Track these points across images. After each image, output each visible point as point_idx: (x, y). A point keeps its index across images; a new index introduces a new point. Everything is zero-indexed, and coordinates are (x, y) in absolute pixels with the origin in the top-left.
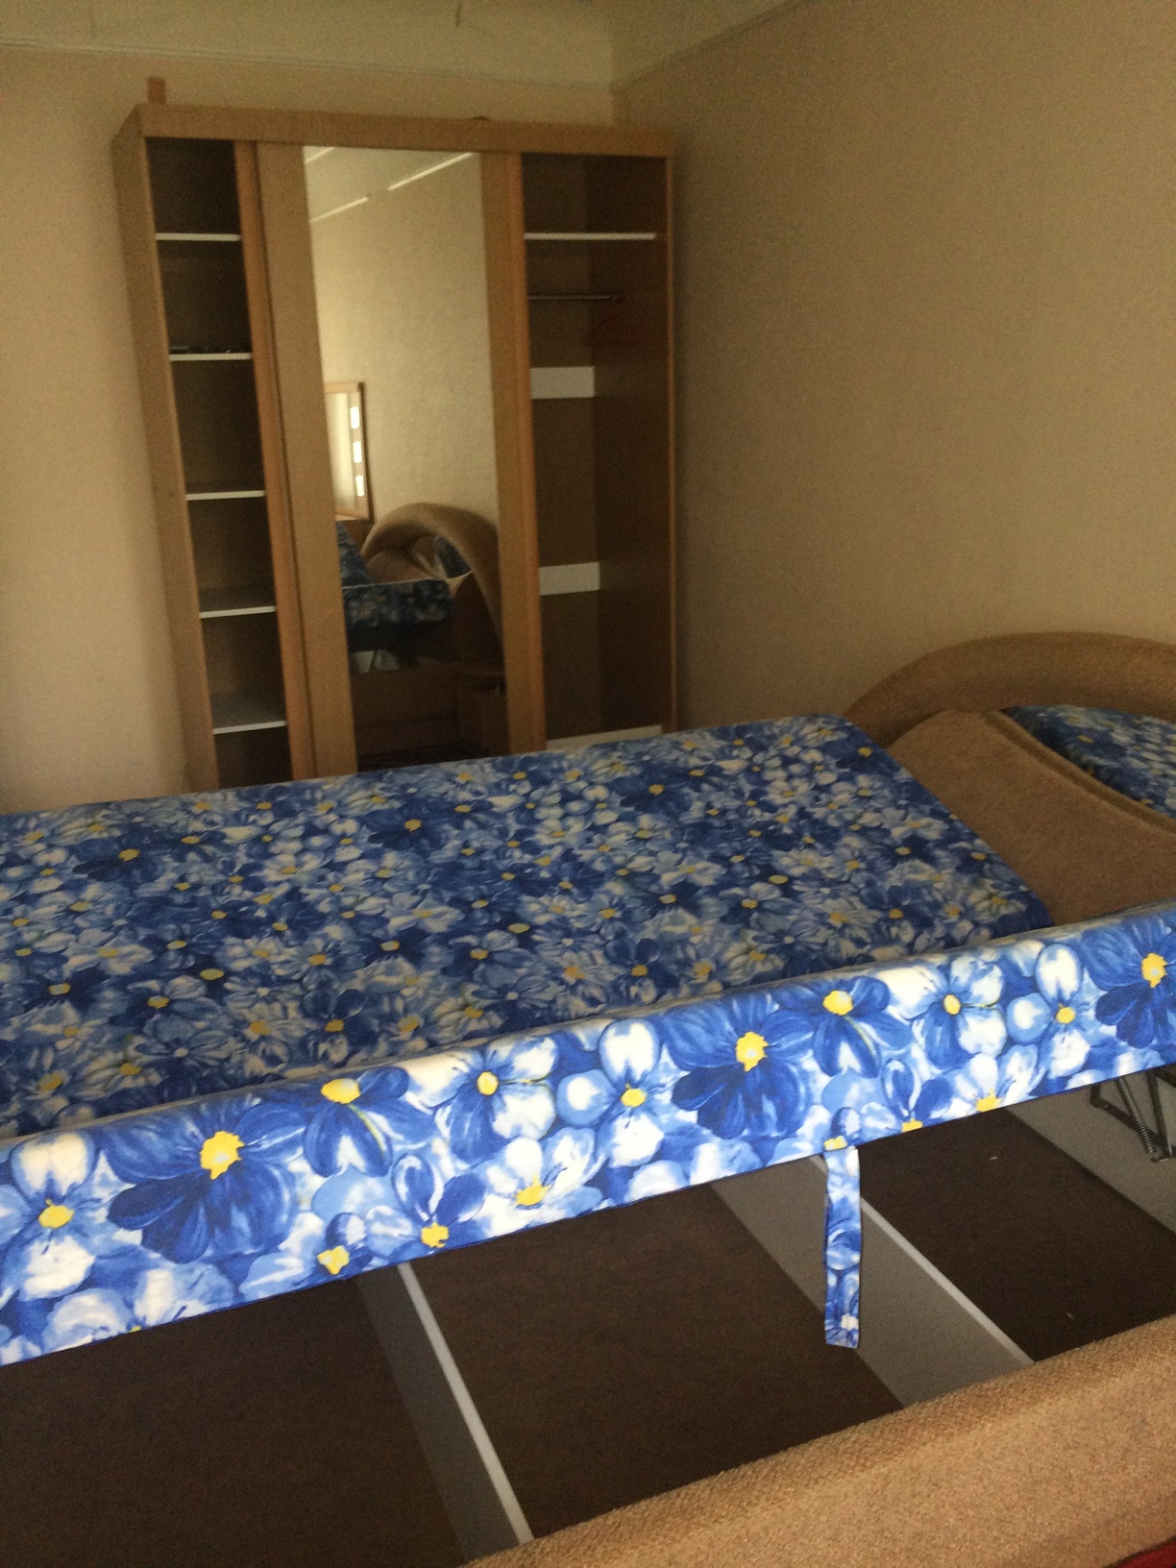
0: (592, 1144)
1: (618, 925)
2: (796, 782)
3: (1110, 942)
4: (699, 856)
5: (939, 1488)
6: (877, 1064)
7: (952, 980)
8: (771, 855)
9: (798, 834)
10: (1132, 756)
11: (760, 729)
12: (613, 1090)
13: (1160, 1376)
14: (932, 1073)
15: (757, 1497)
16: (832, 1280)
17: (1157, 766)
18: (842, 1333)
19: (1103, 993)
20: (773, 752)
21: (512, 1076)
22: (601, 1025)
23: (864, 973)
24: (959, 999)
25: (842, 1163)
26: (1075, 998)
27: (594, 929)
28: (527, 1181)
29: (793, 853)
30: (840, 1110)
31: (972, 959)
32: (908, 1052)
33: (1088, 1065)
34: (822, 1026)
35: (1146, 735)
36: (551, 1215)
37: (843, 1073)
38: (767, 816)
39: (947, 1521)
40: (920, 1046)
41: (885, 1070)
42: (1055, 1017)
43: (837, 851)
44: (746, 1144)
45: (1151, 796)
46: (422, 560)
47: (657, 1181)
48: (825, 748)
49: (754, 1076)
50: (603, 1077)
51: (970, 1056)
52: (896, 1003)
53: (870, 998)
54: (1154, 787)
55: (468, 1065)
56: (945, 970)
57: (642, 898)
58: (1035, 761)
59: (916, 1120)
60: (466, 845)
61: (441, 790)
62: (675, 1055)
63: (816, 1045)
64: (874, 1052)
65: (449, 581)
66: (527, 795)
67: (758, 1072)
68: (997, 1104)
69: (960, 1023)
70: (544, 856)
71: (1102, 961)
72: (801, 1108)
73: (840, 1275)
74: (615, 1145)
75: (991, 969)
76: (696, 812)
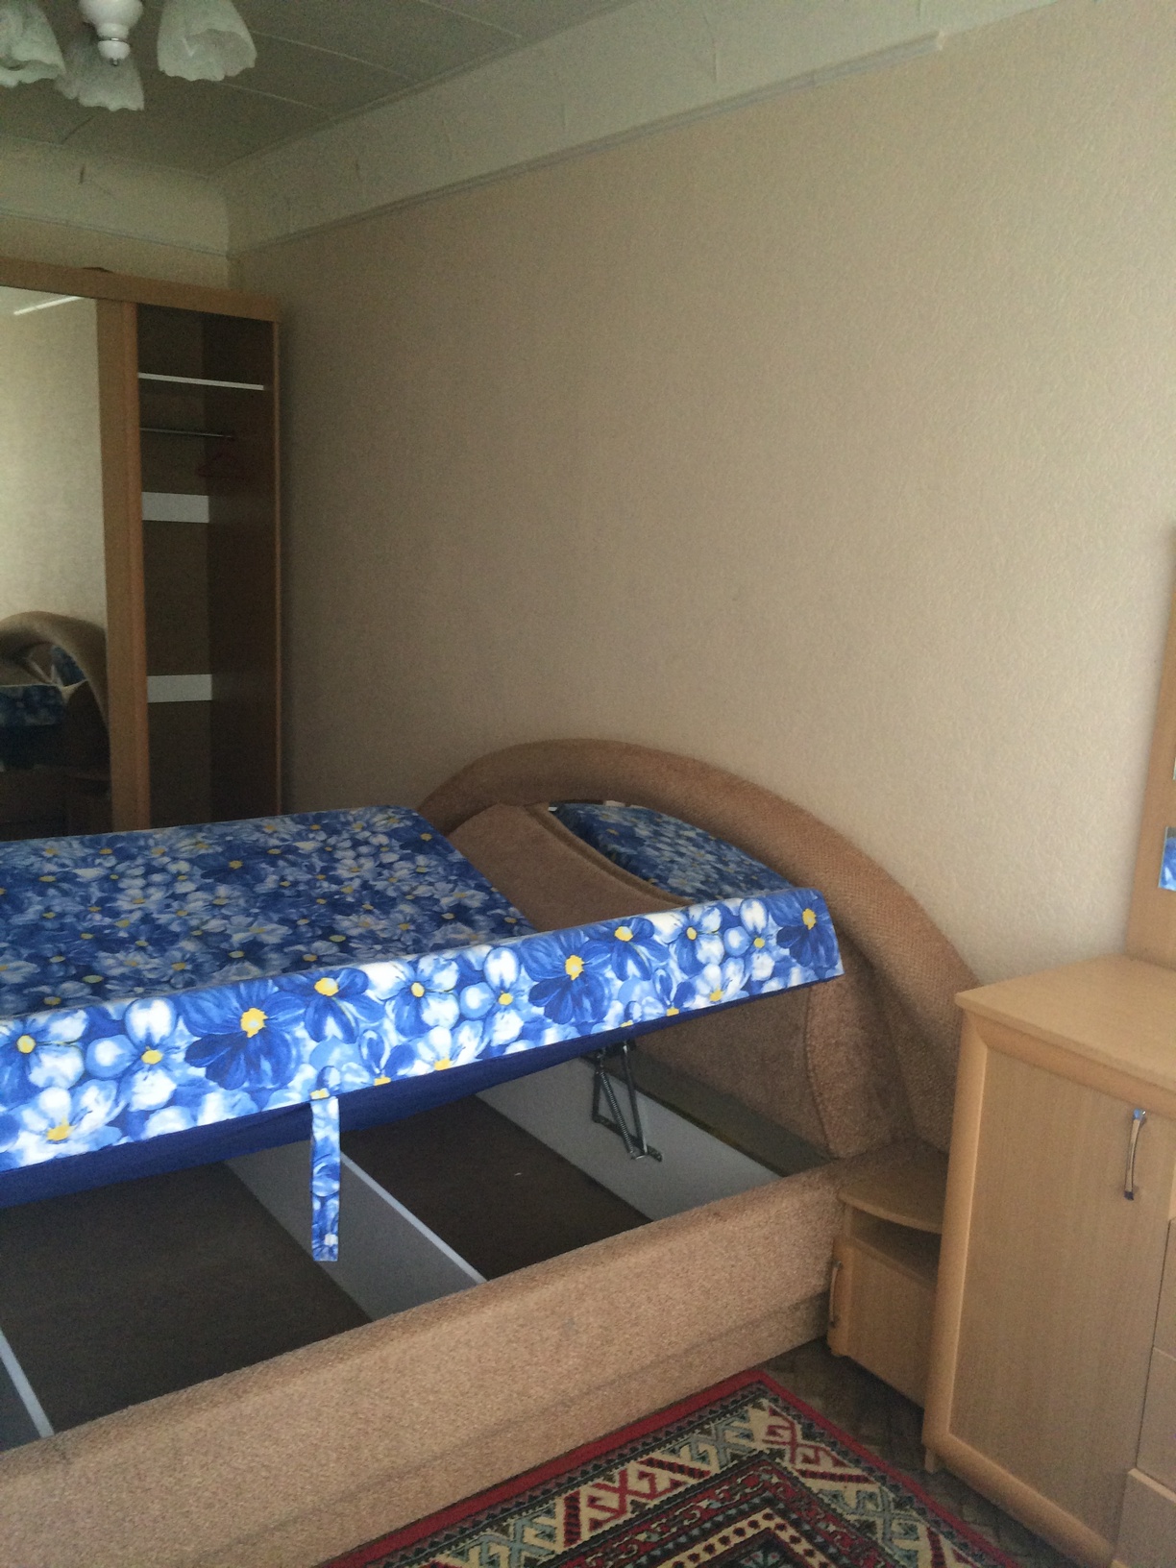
0: (114, 1092)
1: (187, 976)
2: (362, 860)
3: (543, 947)
4: (270, 920)
5: (404, 1376)
6: (356, 1033)
7: (419, 971)
8: (334, 919)
9: (360, 902)
10: (649, 846)
11: (336, 817)
12: (135, 1051)
13: (583, 1283)
14: (399, 1041)
15: (250, 1386)
16: (317, 1205)
17: (668, 853)
18: (326, 1250)
19: (536, 983)
20: (345, 835)
21: (49, 1038)
22: (128, 1002)
23: (350, 966)
24: (423, 986)
25: (325, 1109)
26: (514, 987)
27: (165, 979)
28: (57, 1122)
29: (354, 917)
30: (325, 1068)
31: (436, 957)
32: (381, 1025)
33: (521, 1037)
34: (313, 1004)
35: (662, 831)
36: (77, 1148)
37: (328, 1040)
38: (334, 887)
39: (412, 1405)
40: (391, 1021)
41: (362, 1037)
42: (497, 1000)
43: (391, 916)
44: (246, 1094)
45: (658, 877)
46: (38, 668)
47: (170, 1122)
48: (391, 834)
49: (255, 1041)
50: (127, 1040)
51: (430, 1028)
52: (373, 988)
53: (352, 983)
54: (661, 869)
55: (10, 1030)
56: (414, 965)
57: (213, 954)
58: (562, 845)
59: (386, 1076)
60: (48, 909)
61: (27, 862)
62: (189, 1024)
63: (307, 1018)
64: (353, 1024)
65: (61, 688)
66: (112, 868)
67: (258, 1038)
68: (450, 1065)
69: (424, 1004)
70: (122, 919)
71: (536, 961)
72: (292, 1066)
73: (323, 1200)
74: (134, 1093)
75: (450, 964)
76: (270, 882)
